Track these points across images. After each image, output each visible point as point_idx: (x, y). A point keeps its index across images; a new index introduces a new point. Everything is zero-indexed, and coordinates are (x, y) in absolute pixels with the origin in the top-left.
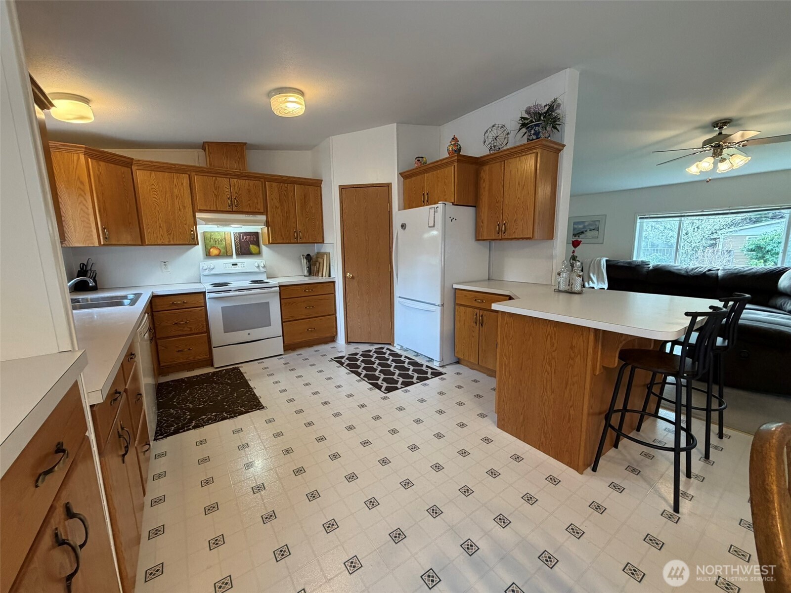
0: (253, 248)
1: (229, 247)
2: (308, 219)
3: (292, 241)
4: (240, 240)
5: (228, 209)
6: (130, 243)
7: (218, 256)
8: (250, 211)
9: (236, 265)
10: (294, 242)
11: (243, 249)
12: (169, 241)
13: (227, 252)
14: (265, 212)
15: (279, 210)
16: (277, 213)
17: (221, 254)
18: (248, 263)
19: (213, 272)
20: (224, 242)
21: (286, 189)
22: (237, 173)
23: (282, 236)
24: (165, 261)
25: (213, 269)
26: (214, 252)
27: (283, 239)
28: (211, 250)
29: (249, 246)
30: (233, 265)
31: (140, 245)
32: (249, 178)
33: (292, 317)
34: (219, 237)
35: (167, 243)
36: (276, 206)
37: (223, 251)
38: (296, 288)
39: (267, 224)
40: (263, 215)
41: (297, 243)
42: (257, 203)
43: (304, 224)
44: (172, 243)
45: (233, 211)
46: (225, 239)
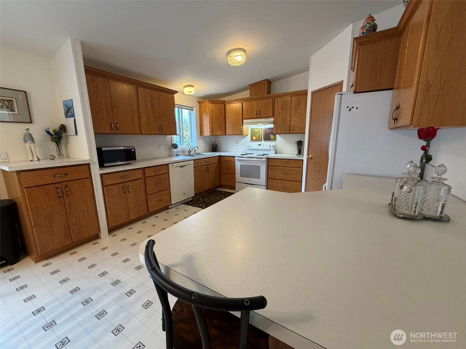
0: (272, 136)
1: (260, 136)
2: (298, 118)
3: (286, 132)
4: (266, 132)
5: (255, 116)
6: (220, 134)
7: (256, 140)
8: (265, 116)
9: (260, 145)
10: (287, 133)
11: (267, 137)
12: (233, 133)
13: (259, 138)
14: (273, 116)
15: (280, 114)
16: (279, 116)
17: (257, 139)
18: (266, 145)
19: (250, 148)
20: (259, 134)
21: (286, 100)
22: (261, 97)
23: (281, 129)
24: (237, 142)
25: (250, 146)
26: (254, 138)
27: (281, 131)
28: (253, 137)
29: (270, 135)
30: (259, 145)
31: (224, 135)
32: (267, 98)
33: (273, 177)
34: (257, 131)
35: (232, 134)
36: (279, 112)
37: (258, 138)
38: (277, 160)
39: (274, 123)
40: (272, 118)
41: (290, 133)
42: (269, 112)
43: (295, 121)
44: (234, 134)
45: (257, 118)
46: (259, 132)
